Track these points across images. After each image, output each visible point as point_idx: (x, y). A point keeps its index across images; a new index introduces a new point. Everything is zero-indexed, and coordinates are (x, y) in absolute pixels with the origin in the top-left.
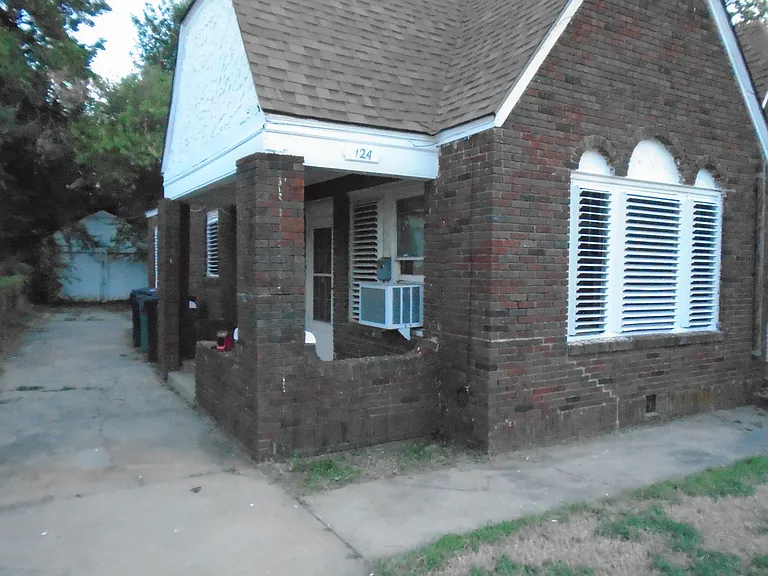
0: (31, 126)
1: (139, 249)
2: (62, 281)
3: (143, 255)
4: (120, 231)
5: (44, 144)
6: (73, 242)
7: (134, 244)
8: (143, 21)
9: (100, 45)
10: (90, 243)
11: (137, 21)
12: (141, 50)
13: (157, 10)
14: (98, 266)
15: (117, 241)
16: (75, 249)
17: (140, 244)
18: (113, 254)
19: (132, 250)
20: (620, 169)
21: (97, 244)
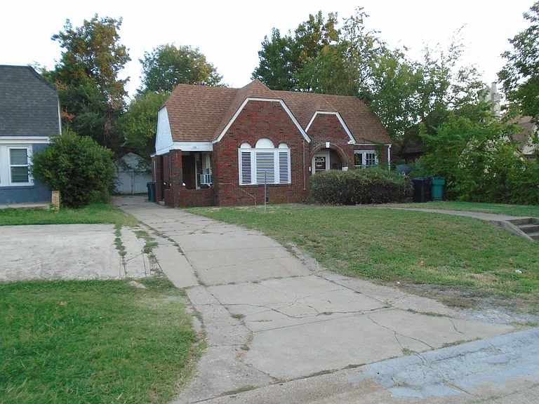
0: (102, 119)
1: (148, 169)
2: (116, 185)
3: (149, 172)
4: (140, 162)
5: (108, 126)
6: (120, 168)
7: (145, 167)
8: (144, 59)
9: (128, 79)
10: (127, 168)
11: (141, 61)
12: (145, 75)
13: (151, 55)
14: (130, 178)
15: (139, 166)
16: (120, 171)
17: (148, 167)
18: (136, 172)
19: (145, 170)
20: (253, 146)
21: (130, 168)
